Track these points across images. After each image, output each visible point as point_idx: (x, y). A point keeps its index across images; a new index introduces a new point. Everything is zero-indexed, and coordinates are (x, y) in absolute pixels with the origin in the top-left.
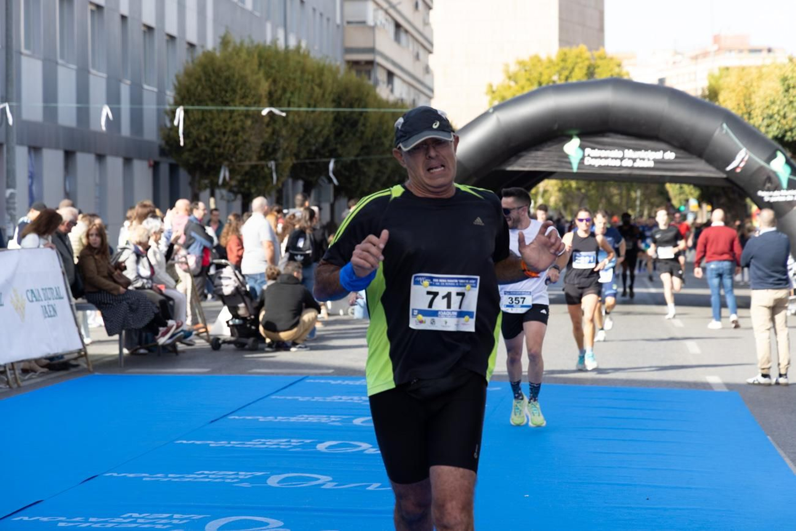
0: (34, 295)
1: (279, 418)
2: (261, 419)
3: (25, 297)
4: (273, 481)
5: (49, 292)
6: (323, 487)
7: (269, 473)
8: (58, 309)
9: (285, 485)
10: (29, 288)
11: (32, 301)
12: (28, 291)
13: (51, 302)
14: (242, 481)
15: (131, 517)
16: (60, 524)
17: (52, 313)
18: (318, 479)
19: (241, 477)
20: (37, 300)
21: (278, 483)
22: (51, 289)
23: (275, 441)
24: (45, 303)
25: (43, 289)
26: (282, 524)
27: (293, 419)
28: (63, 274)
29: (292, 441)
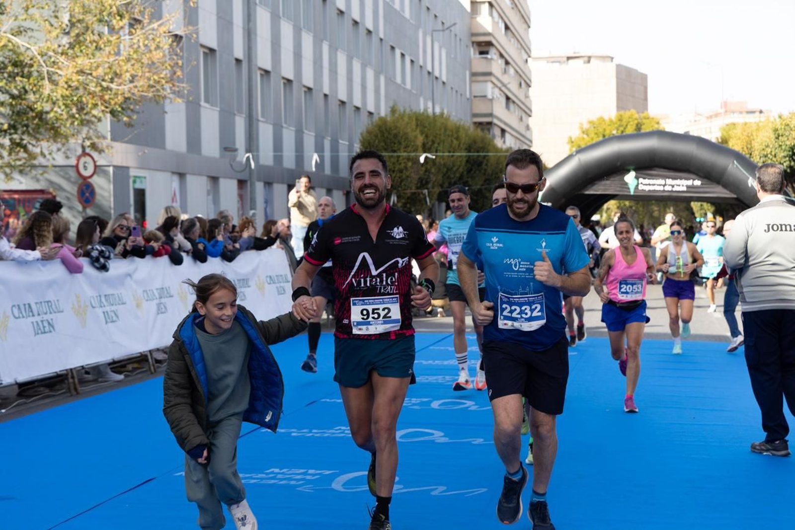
0: (271, 280)
1: (437, 362)
2: (424, 362)
3: (265, 281)
4: (435, 405)
5: (280, 278)
6: (469, 409)
7: (431, 399)
8: (286, 290)
9: (442, 407)
10: (269, 275)
11: (270, 283)
12: (267, 277)
13: (282, 284)
14: (414, 404)
15: (340, 429)
16: (293, 434)
17: (283, 292)
18: (465, 403)
19: (413, 402)
20: (274, 283)
21: (439, 405)
22: (281, 276)
23: (435, 378)
24: (278, 285)
25: (277, 276)
26: (443, 434)
27: (446, 363)
28: (290, 265)
29: (447, 377)
